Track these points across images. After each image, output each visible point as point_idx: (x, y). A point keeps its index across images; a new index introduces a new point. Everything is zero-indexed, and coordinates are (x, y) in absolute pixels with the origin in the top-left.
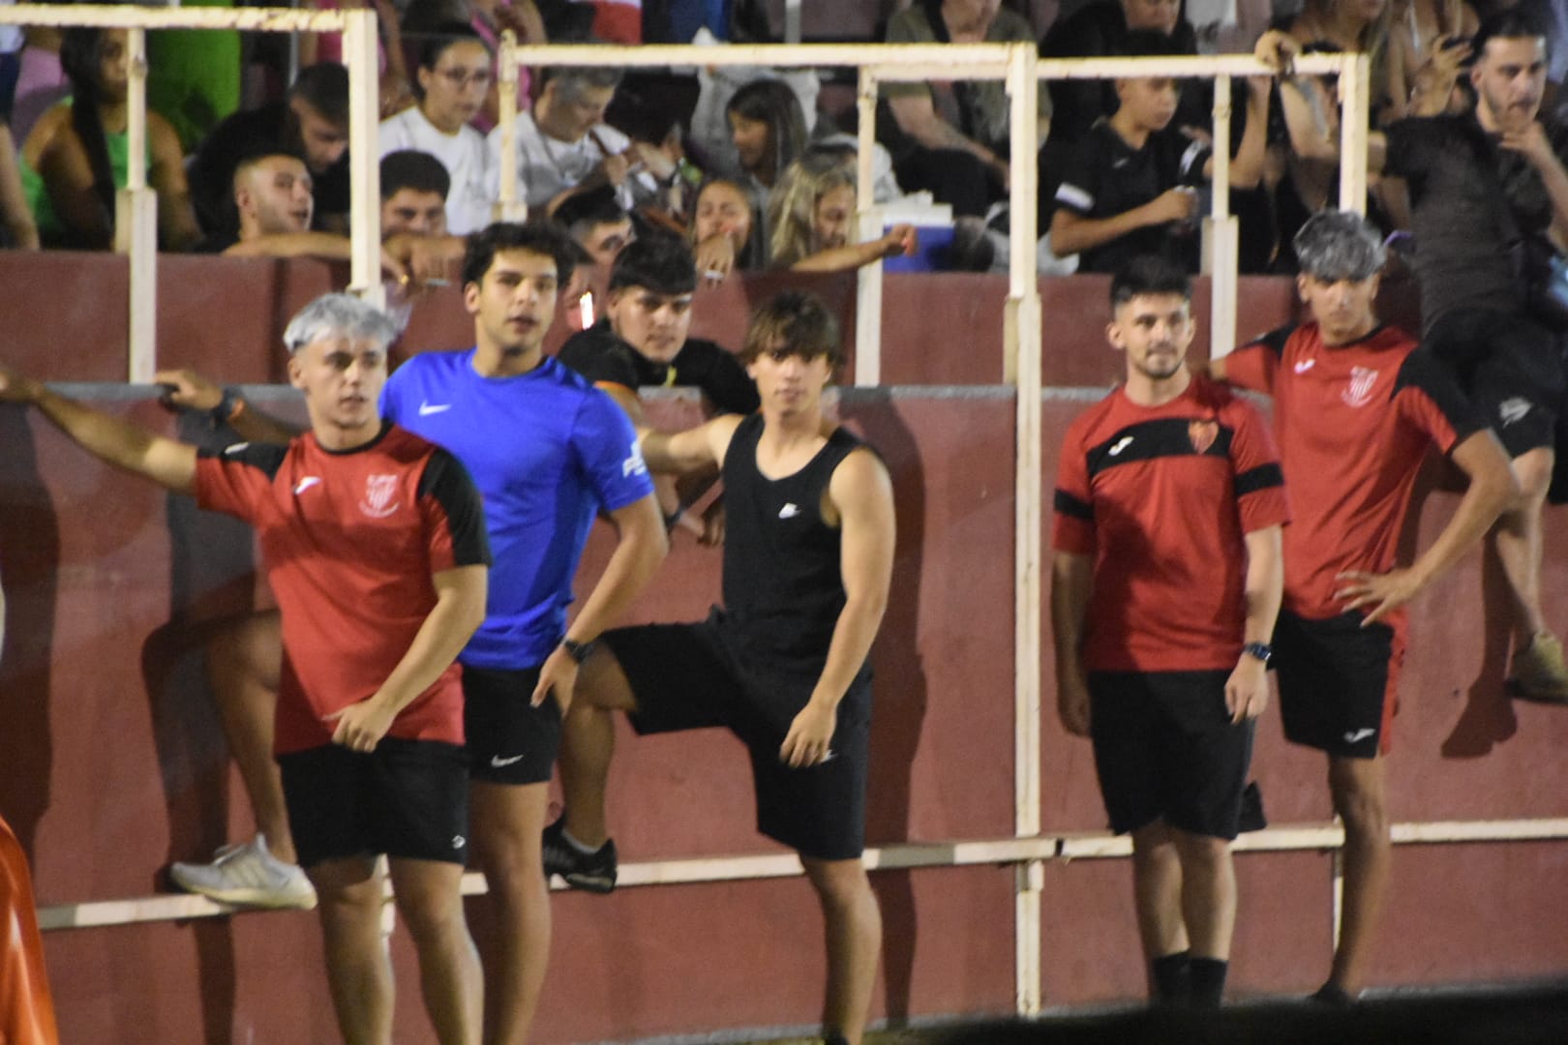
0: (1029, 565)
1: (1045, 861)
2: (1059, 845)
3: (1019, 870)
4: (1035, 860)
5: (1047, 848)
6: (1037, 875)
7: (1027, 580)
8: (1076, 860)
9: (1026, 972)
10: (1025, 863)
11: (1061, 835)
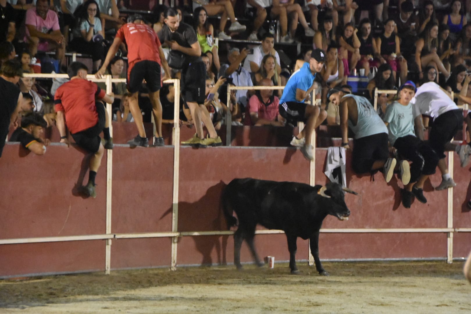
0: (110, 179)
1: (112, 239)
2: (115, 236)
3: (107, 241)
4: (110, 239)
5: (112, 236)
6: (110, 242)
7: (109, 183)
8: (118, 239)
9: (108, 262)
10: (108, 239)
11: (115, 234)
